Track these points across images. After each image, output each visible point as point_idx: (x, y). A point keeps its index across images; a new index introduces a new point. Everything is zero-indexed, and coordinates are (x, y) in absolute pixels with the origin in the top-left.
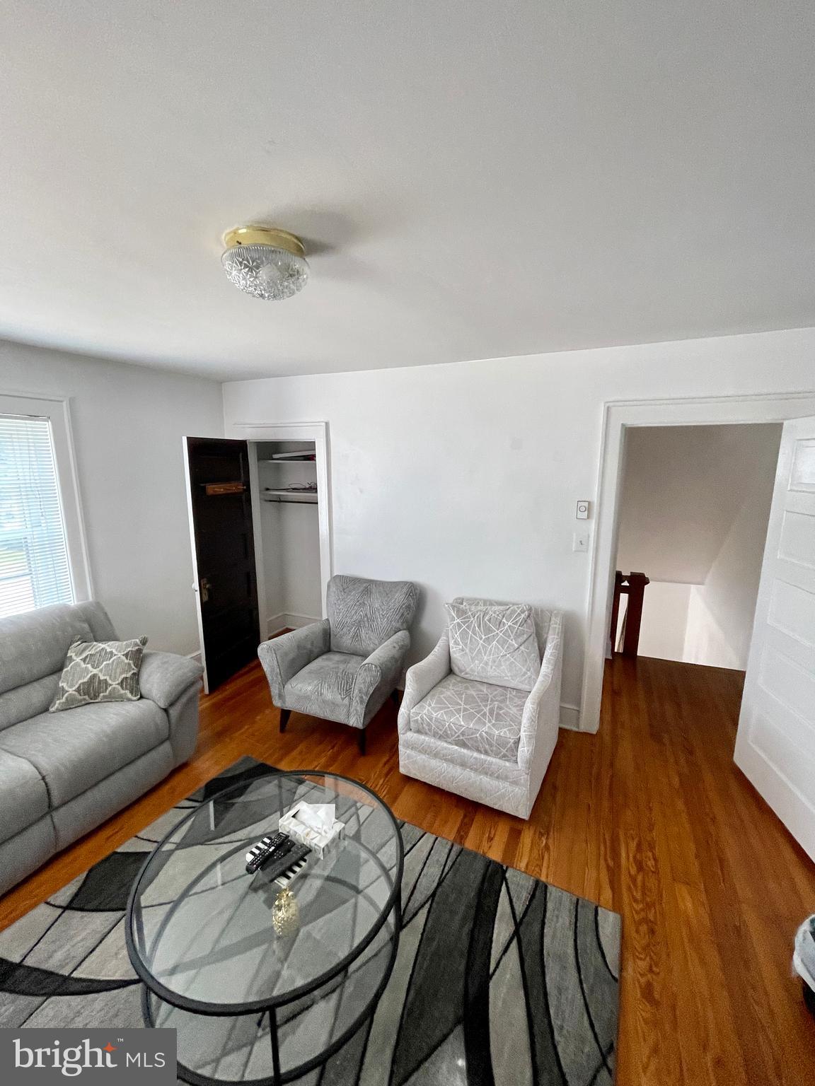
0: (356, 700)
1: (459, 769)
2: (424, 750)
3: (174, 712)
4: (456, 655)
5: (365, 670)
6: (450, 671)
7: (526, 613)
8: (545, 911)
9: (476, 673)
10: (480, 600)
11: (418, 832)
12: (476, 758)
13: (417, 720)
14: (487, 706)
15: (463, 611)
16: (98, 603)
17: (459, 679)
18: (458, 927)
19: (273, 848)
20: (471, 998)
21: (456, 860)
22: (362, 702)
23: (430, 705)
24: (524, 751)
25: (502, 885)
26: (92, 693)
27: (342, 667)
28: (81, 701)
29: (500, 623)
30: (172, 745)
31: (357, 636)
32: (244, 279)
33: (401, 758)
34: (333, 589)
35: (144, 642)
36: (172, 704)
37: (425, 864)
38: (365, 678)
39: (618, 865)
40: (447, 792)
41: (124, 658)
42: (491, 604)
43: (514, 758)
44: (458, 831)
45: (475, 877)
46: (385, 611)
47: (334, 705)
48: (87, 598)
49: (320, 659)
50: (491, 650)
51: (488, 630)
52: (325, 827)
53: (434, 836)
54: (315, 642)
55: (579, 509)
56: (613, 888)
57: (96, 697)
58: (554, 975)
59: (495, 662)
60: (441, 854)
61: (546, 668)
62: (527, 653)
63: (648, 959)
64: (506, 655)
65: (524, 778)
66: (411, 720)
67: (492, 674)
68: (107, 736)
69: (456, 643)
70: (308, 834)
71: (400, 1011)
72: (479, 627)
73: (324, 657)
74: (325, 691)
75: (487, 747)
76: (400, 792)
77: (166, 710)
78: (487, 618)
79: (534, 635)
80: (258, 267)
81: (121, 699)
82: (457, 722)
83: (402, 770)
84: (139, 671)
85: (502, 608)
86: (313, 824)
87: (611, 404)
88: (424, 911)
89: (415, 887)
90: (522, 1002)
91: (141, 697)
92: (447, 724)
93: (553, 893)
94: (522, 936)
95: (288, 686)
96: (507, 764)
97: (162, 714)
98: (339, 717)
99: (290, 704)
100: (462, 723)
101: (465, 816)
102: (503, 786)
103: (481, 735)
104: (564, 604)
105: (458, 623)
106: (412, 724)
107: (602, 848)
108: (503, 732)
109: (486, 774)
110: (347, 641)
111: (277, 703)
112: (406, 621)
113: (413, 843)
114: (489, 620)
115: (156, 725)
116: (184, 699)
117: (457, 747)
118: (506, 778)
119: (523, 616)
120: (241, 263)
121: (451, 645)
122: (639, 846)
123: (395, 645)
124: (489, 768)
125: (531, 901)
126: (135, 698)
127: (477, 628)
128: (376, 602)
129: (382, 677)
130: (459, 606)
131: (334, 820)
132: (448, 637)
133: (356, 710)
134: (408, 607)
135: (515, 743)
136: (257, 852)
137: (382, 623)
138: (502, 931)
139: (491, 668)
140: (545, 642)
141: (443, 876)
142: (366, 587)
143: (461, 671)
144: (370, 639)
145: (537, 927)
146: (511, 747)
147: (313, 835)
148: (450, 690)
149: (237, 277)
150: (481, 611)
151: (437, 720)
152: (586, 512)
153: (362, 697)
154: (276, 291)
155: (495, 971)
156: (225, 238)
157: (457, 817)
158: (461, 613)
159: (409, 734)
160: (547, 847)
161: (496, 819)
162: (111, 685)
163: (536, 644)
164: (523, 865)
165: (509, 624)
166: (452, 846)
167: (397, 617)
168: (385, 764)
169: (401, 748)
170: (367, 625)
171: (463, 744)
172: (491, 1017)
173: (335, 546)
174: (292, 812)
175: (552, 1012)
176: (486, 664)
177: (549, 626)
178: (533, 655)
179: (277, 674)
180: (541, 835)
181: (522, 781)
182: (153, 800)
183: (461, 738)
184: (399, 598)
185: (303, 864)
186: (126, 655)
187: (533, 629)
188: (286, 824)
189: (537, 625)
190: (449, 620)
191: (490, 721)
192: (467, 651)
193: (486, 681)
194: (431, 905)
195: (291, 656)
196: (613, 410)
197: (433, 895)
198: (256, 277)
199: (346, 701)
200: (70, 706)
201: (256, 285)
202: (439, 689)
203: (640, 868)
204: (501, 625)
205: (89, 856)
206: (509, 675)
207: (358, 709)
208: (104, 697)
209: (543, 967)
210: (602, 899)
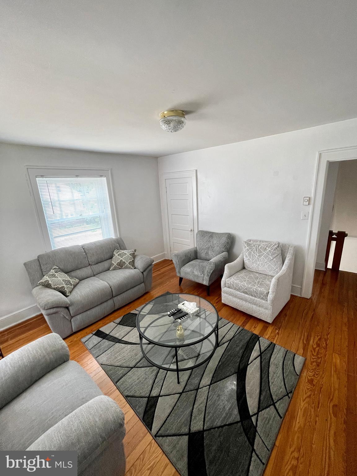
0: (206, 275)
1: (244, 302)
2: (231, 294)
3: (144, 273)
4: (246, 262)
5: (209, 264)
6: (244, 268)
7: (277, 245)
8: (273, 351)
9: (254, 269)
10: (258, 240)
11: (227, 321)
12: (251, 298)
13: (228, 283)
14: (257, 280)
15: (250, 244)
16: (120, 238)
17: (247, 271)
18: (239, 350)
19: (176, 311)
20: (241, 368)
21: (240, 332)
22: (208, 275)
23: (234, 278)
24: (270, 296)
25: (257, 341)
26: (121, 266)
27: (201, 264)
28: (118, 268)
29: (265, 249)
30: (144, 284)
31: (207, 253)
32: (166, 127)
33: (222, 297)
34: (198, 235)
35: (135, 251)
36: (144, 271)
37: (229, 331)
38: (209, 267)
39: (308, 343)
40: (240, 311)
41: (130, 255)
42: (263, 242)
43: (266, 299)
44: (243, 323)
45: (247, 338)
46: (218, 244)
47: (198, 277)
48: (117, 236)
49: (193, 261)
50: (261, 260)
51: (261, 252)
52: (193, 308)
53: (233, 324)
54: (191, 255)
55: (304, 201)
56: (304, 350)
57: (122, 267)
58: (272, 369)
59: (262, 264)
60: (235, 328)
61: (284, 267)
62: (276, 261)
63: (314, 372)
64: (267, 262)
65: (270, 307)
66: (226, 283)
67: (261, 269)
68: (126, 278)
69: (246, 257)
70: (187, 309)
71: (216, 366)
72: (256, 250)
73: (195, 260)
74: (194, 271)
75: (255, 294)
76: (222, 309)
77: (142, 273)
78: (260, 247)
79: (280, 254)
80: (170, 123)
81: (130, 268)
82: (244, 285)
83: (223, 302)
84: (134, 260)
85: (267, 243)
86: (189, 307)
87: (321, 152)
88: (227, 344)
89: (224, 337)
90: (259, 373)
91: (135, 268)
92: (240, 285)
93: (277, 347)
94: (262, 356)
95: (182, 269)
96: (263, 301)
97: (141, 274)
98: (200, 281)
99: (182, 275)
100: (246, 285)
101: (246, 319)
102: (262, 310)
103: (253, 290)
104: (296, 243)
105: (248, 249)
106: (226, 285)
107: (302, 337)
108: (263, 289)
109: (255, 304)
110: (203, 255)
111: (178, 275)
112: (227, 248)
113: (225, 324)
114: (261, 248)
115: (140, 277)
116: (148, 270)
117: (243, 294)
118: (262, 307)
119: (275, 246)
120: (165, 123)
121: (244, 257)
122: (320, 339)
123: (222, 256)
124: (256, 302)
125: (268, 348)
126: (133, 268)
127: (255, 251)
128: (215, 241)
129: (215, 267)
130: (248, 243)
131: (195, 307)
132: (243, 254)
133: (206, 279)
134: (228, 243)
135: (267, 293)
136: (171, 312)
137: (217, 249)
138: (255, 353)
139: (261, 266)
140: (285, 258)
141: (235, 335)
142: (211, 235)
143: (248, 268)
144: (212, 254)
145: (269, 355)
146: (265, 295)
147: (188, 310)
148: (243, 274)
149: (164, 127)
150: (257, 244)
151: (236, 283)
152: (308, 202)
153: (208, 274)
154: (175, 129)
155: (250, 363)
156: (160, 115)
157: (243, 319)
158: (249, 245)
159: (225, 288)
160: (278, 333)
161: (258, 322)
162: (126, 263)
163: (281, 258)
164: (267, 337)
165: (269, 249)
166: (240, 327)
167: (223, 247)
168: (217, 299)
169: (222, 293)
170: (211, 249)
171: (246, 293)
172: (247, 374)
173: (199, 219)
174: (183, 303)
175: (270, 378)
176: (259, 265)
177: (288, 251)
178: (279, 262)
179: (178, 264)
180: (276, 329)
181: (269, 308)
182: (140, 301)
183: (245, 290)
184: (224, 240)
185: (185, 317)
186: (130, 254)
187: (280, 252)
188: (180, 306)
189: (282, 251)
190: (244, 248)
191: (257, 285)
192: (251, 260)
193: (258, 272)
194: (229, 342)
195: (183, 259)
196: (323, 155)
197: (231, 340)
198: (170, 126)
199: (202, 275)
200: (115, 269)
201: (169, 129)
202: (238, 273)
203: (318, 345)
204: (266, 250)
205: (123, 312)
206: (268, 270)
207: (207, 278)
208: (125, 267)
209: (269, 366)
210: (298, 352)
